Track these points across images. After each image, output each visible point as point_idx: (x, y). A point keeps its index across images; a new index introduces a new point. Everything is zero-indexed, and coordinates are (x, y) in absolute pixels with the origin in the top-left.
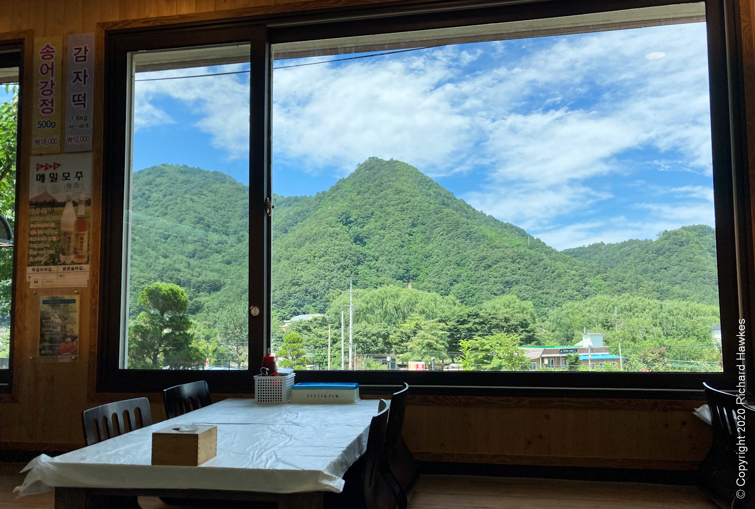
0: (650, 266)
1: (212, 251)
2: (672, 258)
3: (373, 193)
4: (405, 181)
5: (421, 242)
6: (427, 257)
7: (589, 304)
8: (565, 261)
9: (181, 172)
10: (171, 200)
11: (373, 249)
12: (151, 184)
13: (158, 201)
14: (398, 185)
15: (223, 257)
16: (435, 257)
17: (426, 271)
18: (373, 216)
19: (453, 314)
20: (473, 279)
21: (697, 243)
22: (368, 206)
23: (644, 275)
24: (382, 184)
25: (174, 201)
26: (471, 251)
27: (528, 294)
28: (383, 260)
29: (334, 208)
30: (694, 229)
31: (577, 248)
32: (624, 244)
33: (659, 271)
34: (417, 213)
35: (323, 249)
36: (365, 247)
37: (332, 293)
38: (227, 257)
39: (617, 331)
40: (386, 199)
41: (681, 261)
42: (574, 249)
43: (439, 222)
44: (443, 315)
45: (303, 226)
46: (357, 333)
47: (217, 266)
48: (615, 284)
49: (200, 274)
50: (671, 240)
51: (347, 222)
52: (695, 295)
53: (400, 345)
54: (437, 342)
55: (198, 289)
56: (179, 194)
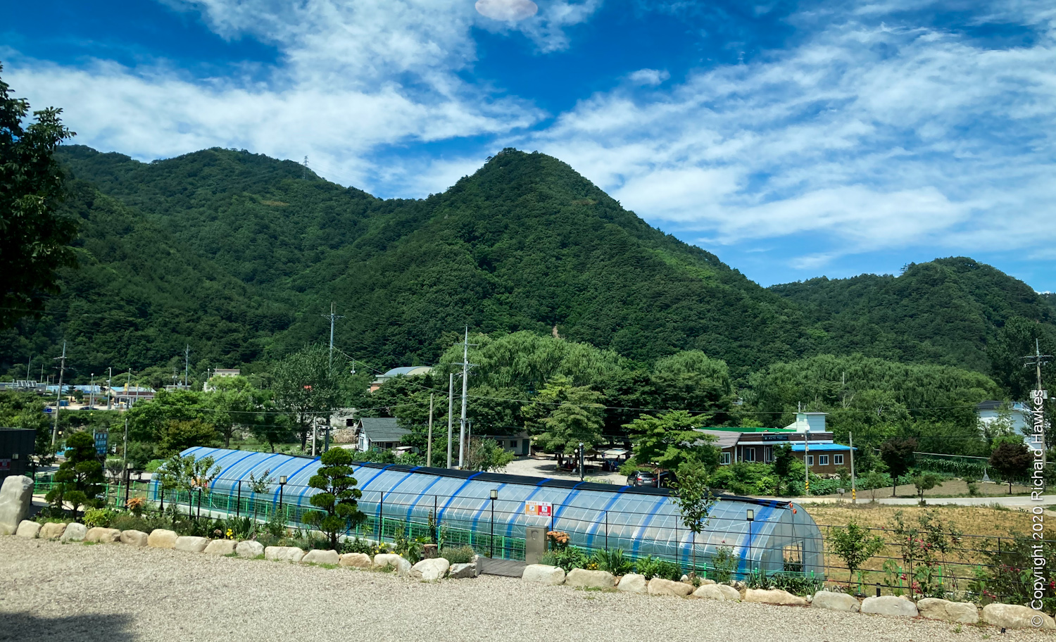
0: (890, 312)
1: (278, 272)
2: (921, 302)
3: (508, 198)
4: (553, 183)
5: (573, 269)
6: (581, 291)
7: (805, 367)
8: (772, 301)
9: (239, 160)
10: (223, 199)
11: (506, 277)
12: (196, 176)
13: (204, 200)
14: (543, 188)
15: (294, 281)
16: (592, 291)
17: (578, 310)
18: (508, 231)
19: (613, 379)
20: (645, 323)
21: (955, 282)
22: (500, 216)
23: (882, 324)
24: (521, 186)
25: (227, 200)
26: (642, 284)
27: (720, 347)
28: (519, 293)
29: (453, 217)
30: (951, 262)
31: (789, 284)
32: (855, 281)
33: (902, 319)
34: (569, 228)
35: (434, 275)
36: (495, 273)
37: (446, 337)
38: (299, 281)
39: (845, 407)
40: (526, 207)
41: (932, 306)
42: (785, 285)
43: (599, 242)
44: (600, 379)
45: (408, 241)
46: (475, 401)
47: (284, 295)
48: (842, 337)
49: (260, 305)
50: (919, 277)
51: (470, 238)
52: (951, 355)
53: (536, 422)
54: (589, 419)
55: (256, 325)
56: (234, 191)
